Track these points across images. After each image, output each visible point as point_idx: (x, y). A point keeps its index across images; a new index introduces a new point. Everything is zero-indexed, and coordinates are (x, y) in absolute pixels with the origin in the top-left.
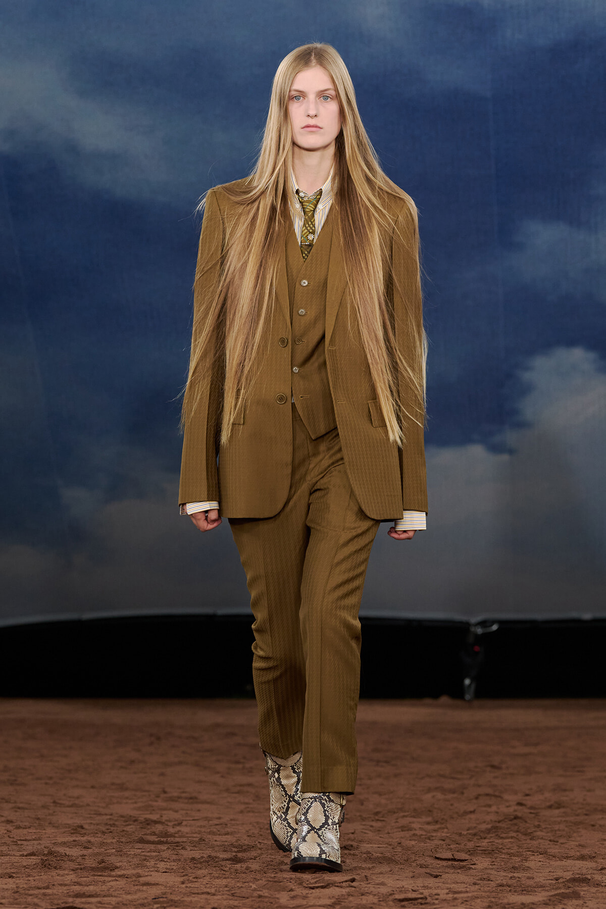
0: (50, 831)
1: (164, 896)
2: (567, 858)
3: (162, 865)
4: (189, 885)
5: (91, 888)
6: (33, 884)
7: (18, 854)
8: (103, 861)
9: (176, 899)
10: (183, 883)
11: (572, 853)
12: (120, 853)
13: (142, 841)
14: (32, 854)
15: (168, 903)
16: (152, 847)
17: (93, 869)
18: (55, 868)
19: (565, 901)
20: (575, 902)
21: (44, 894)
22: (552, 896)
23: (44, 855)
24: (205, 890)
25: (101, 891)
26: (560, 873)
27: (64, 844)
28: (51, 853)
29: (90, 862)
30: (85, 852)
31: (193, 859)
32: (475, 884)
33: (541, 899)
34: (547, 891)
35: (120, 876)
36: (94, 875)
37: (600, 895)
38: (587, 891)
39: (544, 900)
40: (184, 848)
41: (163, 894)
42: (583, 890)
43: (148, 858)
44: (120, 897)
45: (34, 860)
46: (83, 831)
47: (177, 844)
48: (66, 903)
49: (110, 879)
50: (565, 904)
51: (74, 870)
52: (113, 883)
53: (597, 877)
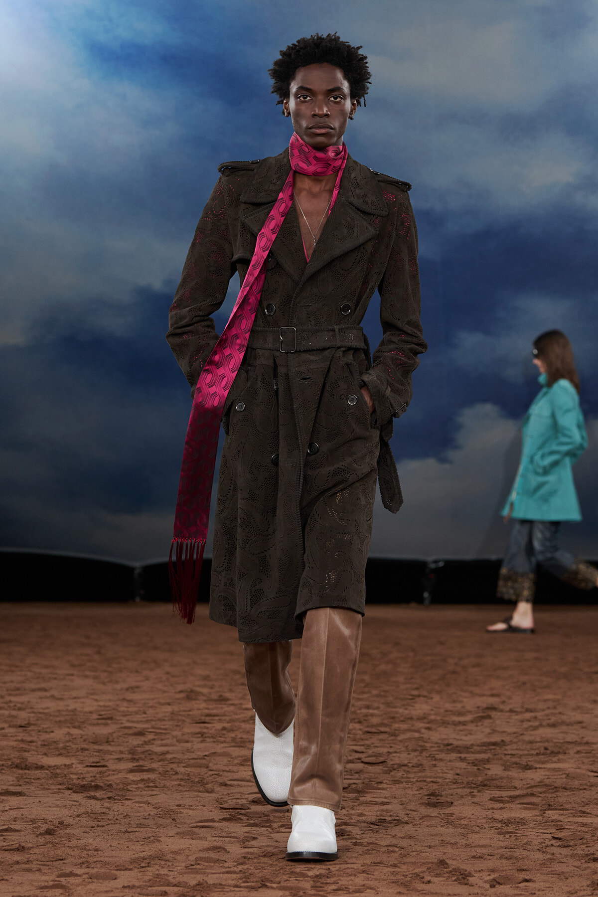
0: (191, 678)
2: (483, 695)
6: (182, 709)
7: (174, 691)
8: (221, 696)
11: (486, 693)
12: (231, 691)
14: (181, 692)
17: (216, 700)
18: (194, 700)
19: (483, 720)
20: (489, 721)
21: (189, 715)
22: (476, 717)
23: (189, 692)
25: (221, 713)
26: (479, 704)
28: (192, 691)
29: (214, 696)
30: (211, 691)
32: (432, 710)
33: (470, 719)
34: (473, 714)
35: (231, 704)
36: (216, 704)
37: (503, 717)
42: (493, 714)
44: (231, 716)
45: (182, 695)
46: (210, 679)
48: (201, 720)
49: (225, 706)
50: (483, 722)
51: (205, 701)
52: (227, 709)
53: (501, 707)
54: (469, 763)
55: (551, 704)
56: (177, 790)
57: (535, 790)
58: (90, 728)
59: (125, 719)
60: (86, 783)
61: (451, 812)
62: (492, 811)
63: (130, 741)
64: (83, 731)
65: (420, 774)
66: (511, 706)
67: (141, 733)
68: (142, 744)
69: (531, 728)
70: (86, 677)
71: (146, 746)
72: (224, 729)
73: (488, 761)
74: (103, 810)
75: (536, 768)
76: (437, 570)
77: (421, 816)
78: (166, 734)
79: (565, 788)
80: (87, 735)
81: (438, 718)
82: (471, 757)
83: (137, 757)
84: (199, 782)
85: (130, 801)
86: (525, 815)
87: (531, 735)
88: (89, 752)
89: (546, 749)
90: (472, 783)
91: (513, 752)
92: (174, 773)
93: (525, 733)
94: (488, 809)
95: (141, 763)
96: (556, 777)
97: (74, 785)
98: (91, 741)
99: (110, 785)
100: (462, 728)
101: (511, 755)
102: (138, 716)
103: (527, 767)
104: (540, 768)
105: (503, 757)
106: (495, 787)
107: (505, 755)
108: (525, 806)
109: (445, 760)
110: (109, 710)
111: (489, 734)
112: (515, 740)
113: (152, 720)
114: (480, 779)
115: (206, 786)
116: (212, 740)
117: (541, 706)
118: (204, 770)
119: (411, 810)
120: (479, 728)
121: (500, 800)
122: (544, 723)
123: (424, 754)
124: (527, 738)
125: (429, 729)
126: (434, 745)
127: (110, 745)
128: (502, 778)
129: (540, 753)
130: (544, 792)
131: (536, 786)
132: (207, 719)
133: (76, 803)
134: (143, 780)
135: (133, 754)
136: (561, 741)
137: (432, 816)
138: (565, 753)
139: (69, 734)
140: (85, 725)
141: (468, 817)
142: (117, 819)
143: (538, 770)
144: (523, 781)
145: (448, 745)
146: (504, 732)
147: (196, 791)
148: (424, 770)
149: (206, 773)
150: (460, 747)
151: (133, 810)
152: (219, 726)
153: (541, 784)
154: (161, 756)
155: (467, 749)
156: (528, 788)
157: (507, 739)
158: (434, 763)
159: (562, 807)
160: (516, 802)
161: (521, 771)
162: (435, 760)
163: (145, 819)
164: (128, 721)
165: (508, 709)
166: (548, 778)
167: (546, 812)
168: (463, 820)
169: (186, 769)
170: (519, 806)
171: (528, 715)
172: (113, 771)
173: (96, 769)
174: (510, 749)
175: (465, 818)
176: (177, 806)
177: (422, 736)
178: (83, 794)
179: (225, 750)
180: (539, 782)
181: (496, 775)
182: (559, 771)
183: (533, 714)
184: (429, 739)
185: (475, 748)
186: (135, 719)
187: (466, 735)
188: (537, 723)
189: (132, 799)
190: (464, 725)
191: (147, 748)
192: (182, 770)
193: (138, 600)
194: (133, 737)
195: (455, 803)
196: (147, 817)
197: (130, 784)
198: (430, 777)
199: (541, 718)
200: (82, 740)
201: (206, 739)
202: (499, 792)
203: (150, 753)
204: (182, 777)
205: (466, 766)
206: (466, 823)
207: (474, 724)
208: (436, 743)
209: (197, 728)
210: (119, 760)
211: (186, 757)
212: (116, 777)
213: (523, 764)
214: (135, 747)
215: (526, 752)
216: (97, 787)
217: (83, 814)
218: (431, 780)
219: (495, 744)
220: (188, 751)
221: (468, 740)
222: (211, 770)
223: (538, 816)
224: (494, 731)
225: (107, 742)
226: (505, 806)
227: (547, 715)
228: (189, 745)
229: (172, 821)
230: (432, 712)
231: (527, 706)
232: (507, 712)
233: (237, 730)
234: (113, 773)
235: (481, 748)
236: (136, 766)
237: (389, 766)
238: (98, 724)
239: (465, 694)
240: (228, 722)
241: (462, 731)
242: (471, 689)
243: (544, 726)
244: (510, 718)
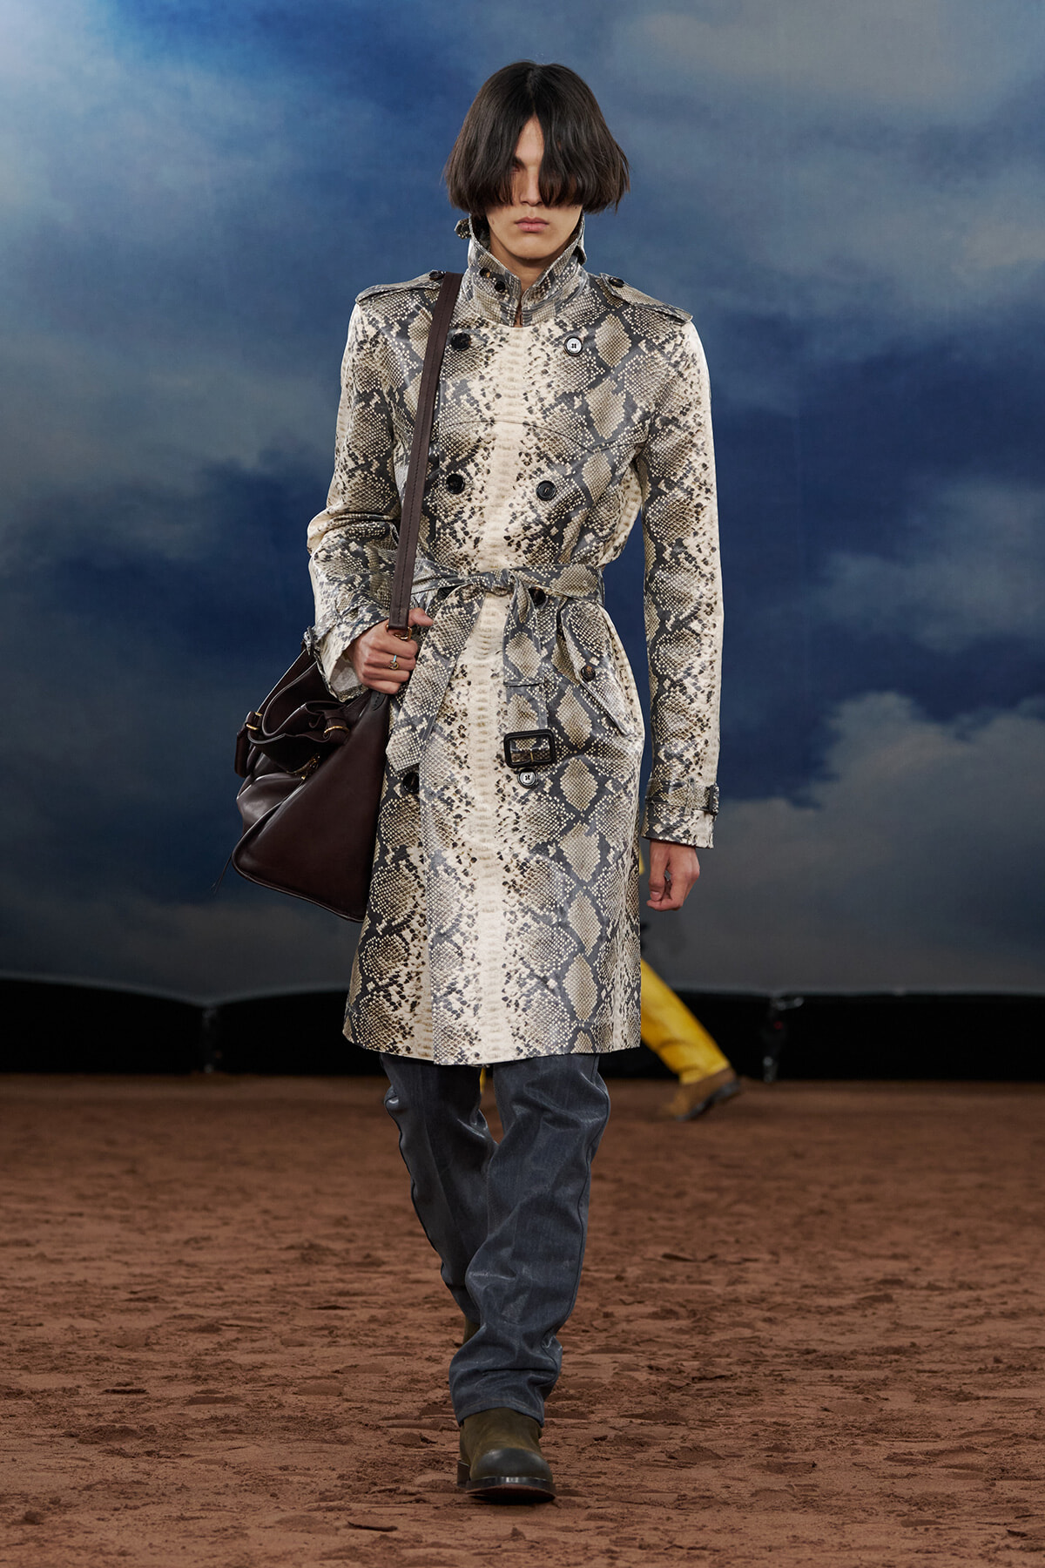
0: (311, 1221)
2: (878, 1256)
5: (357, 1285)
6: (292, 1280)
7: (276, 1247)
8: (368, 1256)
11: (883, 1252)
12: (387, 1246)
14: (291, 1247)
17: (358, 1264)
18: (317, 1263)
19: (876, 1305)
20: (887, 1306)
21: (305, 1292)
22: (862, 1299)
23: (306, 1249)
25: (367, 1289)
26: (869, 1273)
27: (327, 1237)
28: (312, 1247)
29: (355, 1257)
30: (349, 1246)
32: (777, 1284)
33: (850, 1302)
34: (857, 1293)
35: (387, 1273)
36: (359, 1271)
37: (914, 1298)
39: (852, 1304)
42: (896, 1292)
44: (387, 1296)
45: (293, 1254)
46: (347, 1223)
48: (328, 1302)
49: (377, 1275)
50: (876, 1309)
51: (337, 1265)
52: (380, 1281)
53: (912, 1279)
54: (847, 1388)
55: (1008, 1274)
56: (281, 1438)
57: (975, 1439)
58: (114, 1317)
59: (181, 1299)
60: (105, 1424)
61: (812, 1482)
62: (892, 1480)
63: (191, 1343)
64: (101, 1323)
65: (752, 1409)
66: (931, 1278)
67: (212, 1328)
68: (214, 1350)
69: (969, 1321)
70: (108, 1218)
71: (221, 1353)
72: (373, 1319)
73: (885, 1383)
74: (137, 1477)
75: (978, 1398)
76: (790, 1014)
77: (754, 1490)
78: (260, 1329)
79: (1034, 1437)
80: (107, 1331)
81: (789, 1300)
82: (852, 1375)
83: (204, 1374)
84: (323, 1423)
85: (189, 1460)
86: (957, 1489)
87: (968, 1334)
88: (111, 1364)
89: (997, 1360)
90: (853, 1426)
91: (935, 1367)
92: (275, 1405)
93: (957, 1329)
94: (885, 1477)
95: (212, 1385)
96: (1015, 1415)
97: (81, 1427)
98: (114, 1342)
99: (151, 1429)
100: (834, 1319)
101: (930, 1372)
102: (206, 1294)
103: (961, 1397)
104: (986, 1398)
105: (914, 1376)
106: (897, 1433)
107: (919, 1371)
108: (956, 1470)
109: (803, 1381)
110: (150, 1284)
111: (888, 1330)
112: (938, 1343)
113: (233, 1302)
114: (869, 1418)
115: (338, 1431)
116: (349, 1341)
117: (989, 1277)
118: (334, 1399)
119: (734, 1479)
120: (867, 1320)
121: (907, 1460)
122: (995, 1311)
123: (762, 1369)
124: (960, 1339)
125: (769, 1320)
126: (779, 1352)
127: (153, 1350)
128: (911, 1417)
129: (987, 1368)
130: (993, 1445)
131: (977, 1433)
132: (341, 1301)
133: (84, 1463)
134: (214, 1419)
135: (196, 1367)
136: (1028, 1346)
137: (775, 1491)
138: (1035, 1369)
139: (72, 1328)
140: (104, 1312)
141: (845, 1493)
142: (163, 1495)
143: (982, 1402)
144: (953, 1423)
145: (808, 1352)
146: (918, 1327)
147: (317, 1441)
148: (761, 1400)
149: (338, 1406)
150: (831, 1356)
151: (195, 1476)
152: (363, 1314)
153: (987, 1429)
154: (252, 1373)
155: (844, 1359)
156: (962, 1436)
157: (922, 1341)
158: (780, 1386)
159: (1027, 1474)
160: (938, 1464)
161: (948, 1403)
162: (783, 1381)
163: (219, 1494)
164: (187, 1304)
165: (924, 1284)
166: (1001, 1417)
167: (997, 1482)
168: (834, 1498)
169: (300, 1397)
170: (945, 1471)
171: (963, 1296)
172: (159, 1401)
173: (125, 1396)
174: (928, 1361)
175: (838, 1494)
176: (281, 1468)
177: (757, 1334)
178: (96, 1446)
179: (373, 1360)
180: (983, 1426)
181: (900, 1410)
182: (1023, 1403)
183: (974, 1294)
184: (771, 1340)
185: (860, 1358)
186: (202, 1302)
187: (843, 1334)
188: (981, 1311)
189: (192, 1456)
190: (840, 1313)
191: (223, 1356)
192: (290, 1399)
193: (209, 1069)
194: (197, 1335)
195: (820, 1466)
196: (222, 1491)
197: (188, 1426)
198: (772, 1415)
199: (988, 1300)
200: (97, 1340)
201: (338, 1339)
202: (906, 1444)
203: (229, 1366)
204: (291, 1413)
205: (843, 1392)
206: (840, 1503)
207: (859, 1313)
208: (785, 1349)
209: (320, 1318)
210: (170, 1379)
211: (300, 1373)
212: (162, 1412)
213: (953, 1389)
214: (199, 1355)
215: (958, 1367)
216: (126, 1433)
217: (97, 1483)
218: (773, 1420)
219: (897, 1351)
220: (303, 1362)
221: (846, 1343)
222: (347, 1400)
223: (981, 1491)
224: (897, 1326)
225: (146, 1345)
226: (916, 1471)
227: (1001, 1296)
228: (305, 1351)
229: (271, 1499)
230: (779, 1289)
231: (960, 1278)
232: (921, 1288)
233: (398, 1322)
234: (157, 1404)
235: (872, 1358)
236: (202, 1392)
237: (693, 1392)
238: (129, 1310)
239: (841, 1254)
240: (382, 1307)
241: (835, 1325)
242: (853, 1243)
243: (993, 1317)
244: (928, 1301)
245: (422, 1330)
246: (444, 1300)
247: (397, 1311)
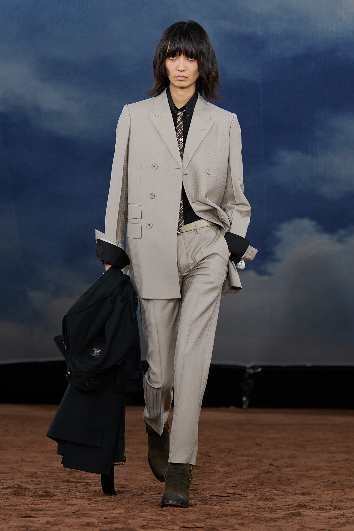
0: (19, 475)
1: (79, 511)
2: (295, 494)
3: (78, 495)
4: (92, 506)
5: (40, 506)
6: (9, 503)
7: (2, 487)
8: (47, 492)
9: (85, 513)
10: (89, 504)
11: (298, 491)
12: (56, 487)
13: (68, 481)
14: (9, 487)
15: (81, 514)
16: (74, 484)
17: (41, 496)
18: (21, 495)
19: (294, 517)
20: (299, 518)
21: (15, 509)
22: (286, 514)
23: (15, 488)
24: (101, 508)
25: (45, 508)
26: (291, 502)
27: (26, 482)
28: (19, 487)
29: (40, 493)
30: (37, 487)
31: (95, 491)
32: (245, 507)
33: (280, 516)
34: (284, 511)
35: (55, 500)
36: (42, 499)
37: (312, 514)
38: (305, 512)
39: (282, 517)
40: (90, 485)
41: (79, 510)
42: (303, 511)
43: (71, 490)
44: (55, 511)
45: (9, 491)
46: (36, 476)
47: (87, 483)
48: (26, 514)
49: (50, 501)
50: (293, 519)
51: (31, 496)
52: (52, 504)
53: (311, 505)
66: (320, 504)
72: (48, 522)
76: (255, 375)
81: (251, 515)
100: (273, 524)
117: (349, 504)
120: (288, 524)
122: (351, 520)
132: (32, 513)
152: (43, 520)
165: (318, 507)
171: (336, 513)
183: (341, 512)
188: (344, 520)
190: (276, 521)
199: (348, 515)
207: (285, 521)
231: (335, 504)
232: (316, 509)
233: (60, 524)
239: (278, 493)
240: (52, 517)
241: (273, 527)
242: (284, 487)
243: (350, 523)
244: (319, 515)
245: (72, 528)
246: (83, 513)
247: (60, 518)
